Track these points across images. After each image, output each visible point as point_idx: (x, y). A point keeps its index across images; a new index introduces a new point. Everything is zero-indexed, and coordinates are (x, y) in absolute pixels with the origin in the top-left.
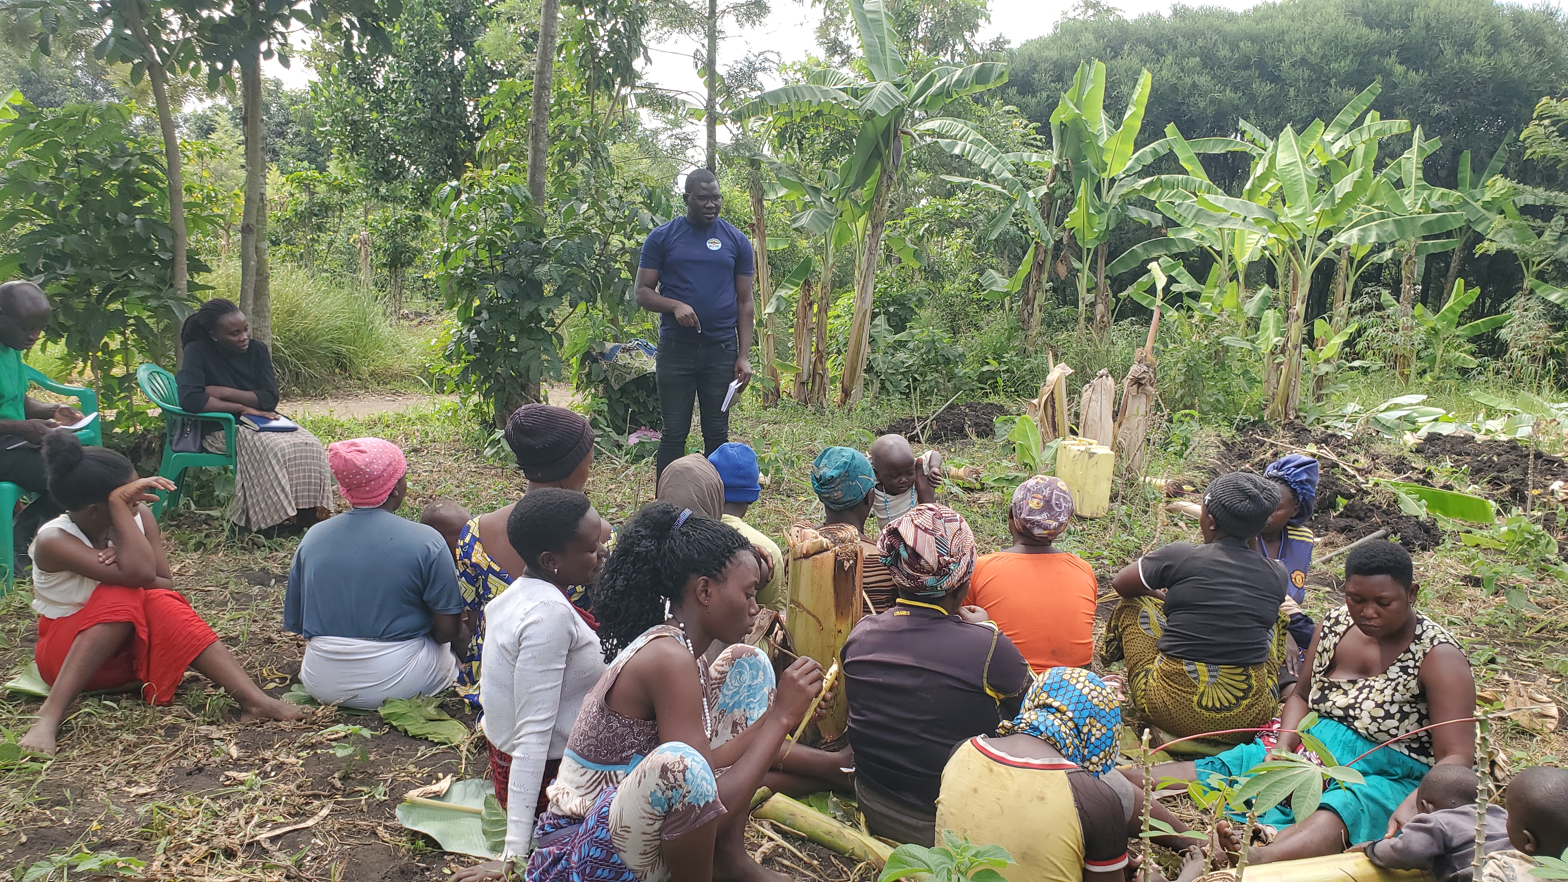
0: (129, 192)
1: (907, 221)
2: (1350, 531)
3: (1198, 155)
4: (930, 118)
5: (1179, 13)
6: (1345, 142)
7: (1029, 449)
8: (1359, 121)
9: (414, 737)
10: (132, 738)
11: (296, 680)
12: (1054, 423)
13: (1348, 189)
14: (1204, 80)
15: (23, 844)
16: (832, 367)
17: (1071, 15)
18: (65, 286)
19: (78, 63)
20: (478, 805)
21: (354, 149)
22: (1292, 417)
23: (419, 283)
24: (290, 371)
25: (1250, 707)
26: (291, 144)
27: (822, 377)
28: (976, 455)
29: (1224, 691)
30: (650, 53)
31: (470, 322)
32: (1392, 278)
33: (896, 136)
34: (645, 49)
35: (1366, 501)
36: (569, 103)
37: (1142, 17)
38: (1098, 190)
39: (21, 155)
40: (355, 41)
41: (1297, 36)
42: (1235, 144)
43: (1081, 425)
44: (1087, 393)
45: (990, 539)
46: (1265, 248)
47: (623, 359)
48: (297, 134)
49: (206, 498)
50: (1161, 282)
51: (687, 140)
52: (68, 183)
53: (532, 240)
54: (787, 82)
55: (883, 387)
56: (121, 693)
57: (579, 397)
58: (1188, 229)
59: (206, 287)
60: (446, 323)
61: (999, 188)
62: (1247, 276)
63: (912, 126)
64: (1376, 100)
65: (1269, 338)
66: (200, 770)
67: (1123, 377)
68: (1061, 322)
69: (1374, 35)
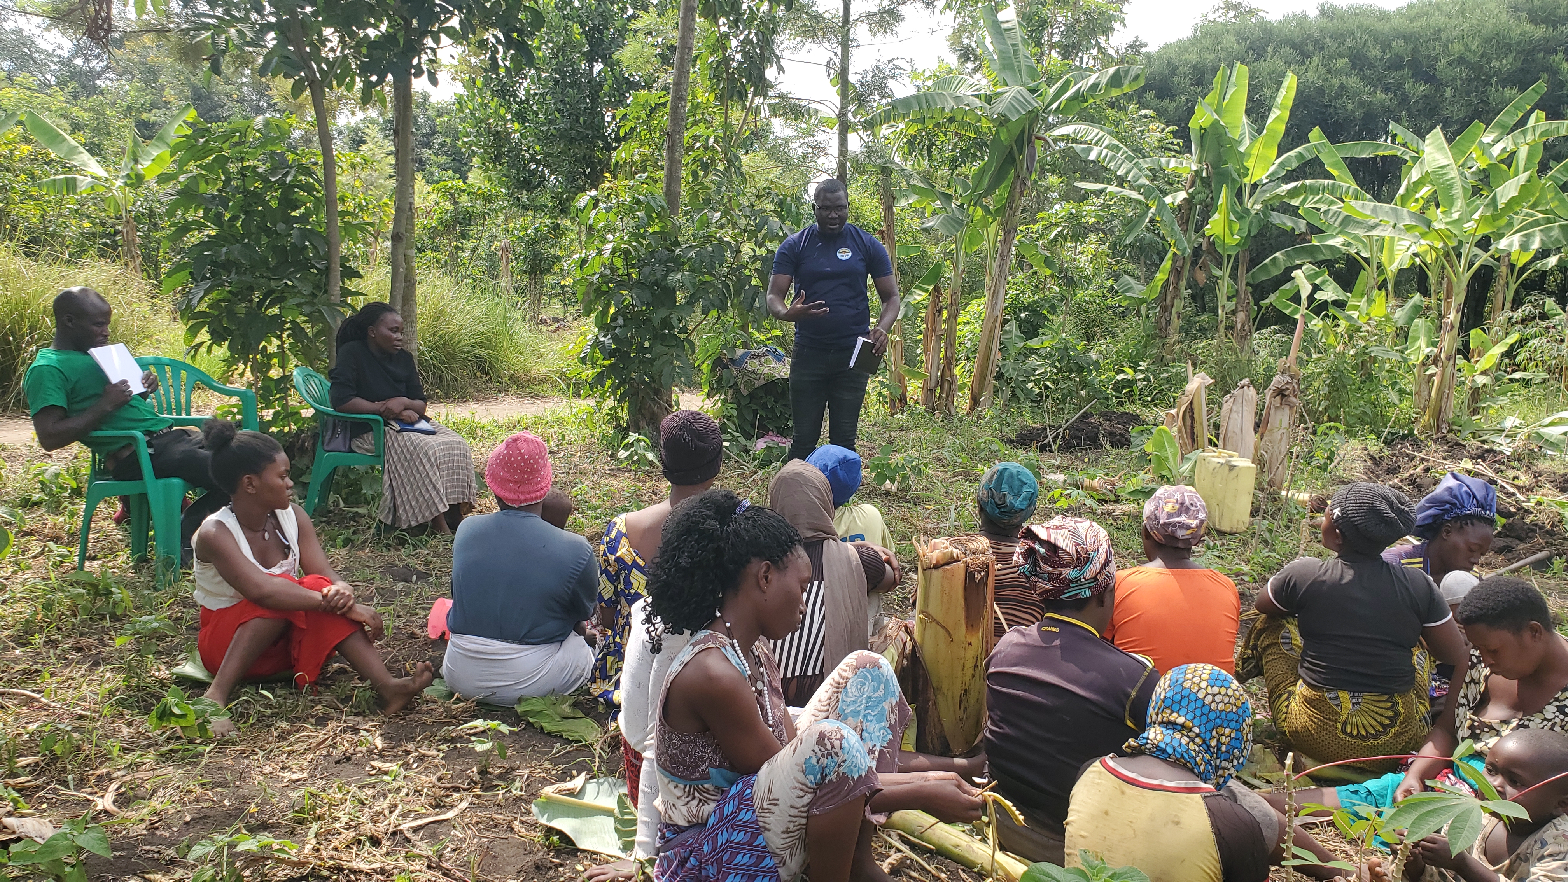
0: (289, 202)
1: (1039, 226)
2: (1510, 551)
3: (1345, 159)
4: (1064, 123)
5: (1326, 12)
6: (1507, 143)
7: (1167, 459)
8: (1523, 121)
9: (549, 734)
10: (285, 725)
11: (437, 675)
12: (1193, 434)
13: (1514, 193)
14: (1353, 82)
15: (187, 823)
16: (962, 373)
17: (1211, 17)
18: (229, 292)
19: (244, 80)
20: (611, 803)
21: (497, 159)
22: (1445, 431)
23: (558, 290)
24: (434, 374)
25: (1398, 735)
26: (436, 154)
27: (951, 384)
28: (1111, 466)
29: (1369, 718)
30: (783, 62)
31: (604, 327)
32: (1557, 285)
33: (1030, 141)
34: (779, 58)
35: (1528, 521)
36: (703, 114)
37: (1286, 17)
38: (1239, 194)
39: (192, 168)
40: (500, 56)
41: (1455, 34)
42: (1385, 148)
43: (1222, 436)
44: (1227, 403)
45: (1126, 553)
46: (1416, 255)
47: (752, 365)
48: (442, 145)
49: (354, 496)
50: (1306, 290)
51: (819, 149)
52: (234, 195)
53: (667, 248)
54: (919, 89)
55: (1013, 395)
56: (276, 681)
57: (708, 403)
58: (1334, 237)
59: (358, 294)
60: (583, 329)
61: (1135, 195)
62: (1396, 284)
63: (1046, 131)
64: (1541, 99)
65: (1422, 347)
66: (348, 759)
67: (1265, 388)
68: (1200, 330)
69: (1540, 32)
